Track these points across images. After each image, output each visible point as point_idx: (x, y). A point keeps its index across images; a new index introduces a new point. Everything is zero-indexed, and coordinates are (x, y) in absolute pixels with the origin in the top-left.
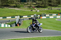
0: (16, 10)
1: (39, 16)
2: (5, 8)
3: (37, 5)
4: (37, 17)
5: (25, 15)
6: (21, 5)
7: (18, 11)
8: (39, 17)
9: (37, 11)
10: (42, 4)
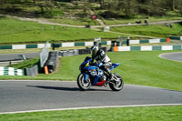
0: (41, 25)
1: (109, 43)
2: (8, 16)
3: (103, 11)
4: (103, 46)
5: (69, 41)
6: (55, 9)
7: (45, 29)
8: (108, 48)
9: (103, 29)
10: (118, 9)
